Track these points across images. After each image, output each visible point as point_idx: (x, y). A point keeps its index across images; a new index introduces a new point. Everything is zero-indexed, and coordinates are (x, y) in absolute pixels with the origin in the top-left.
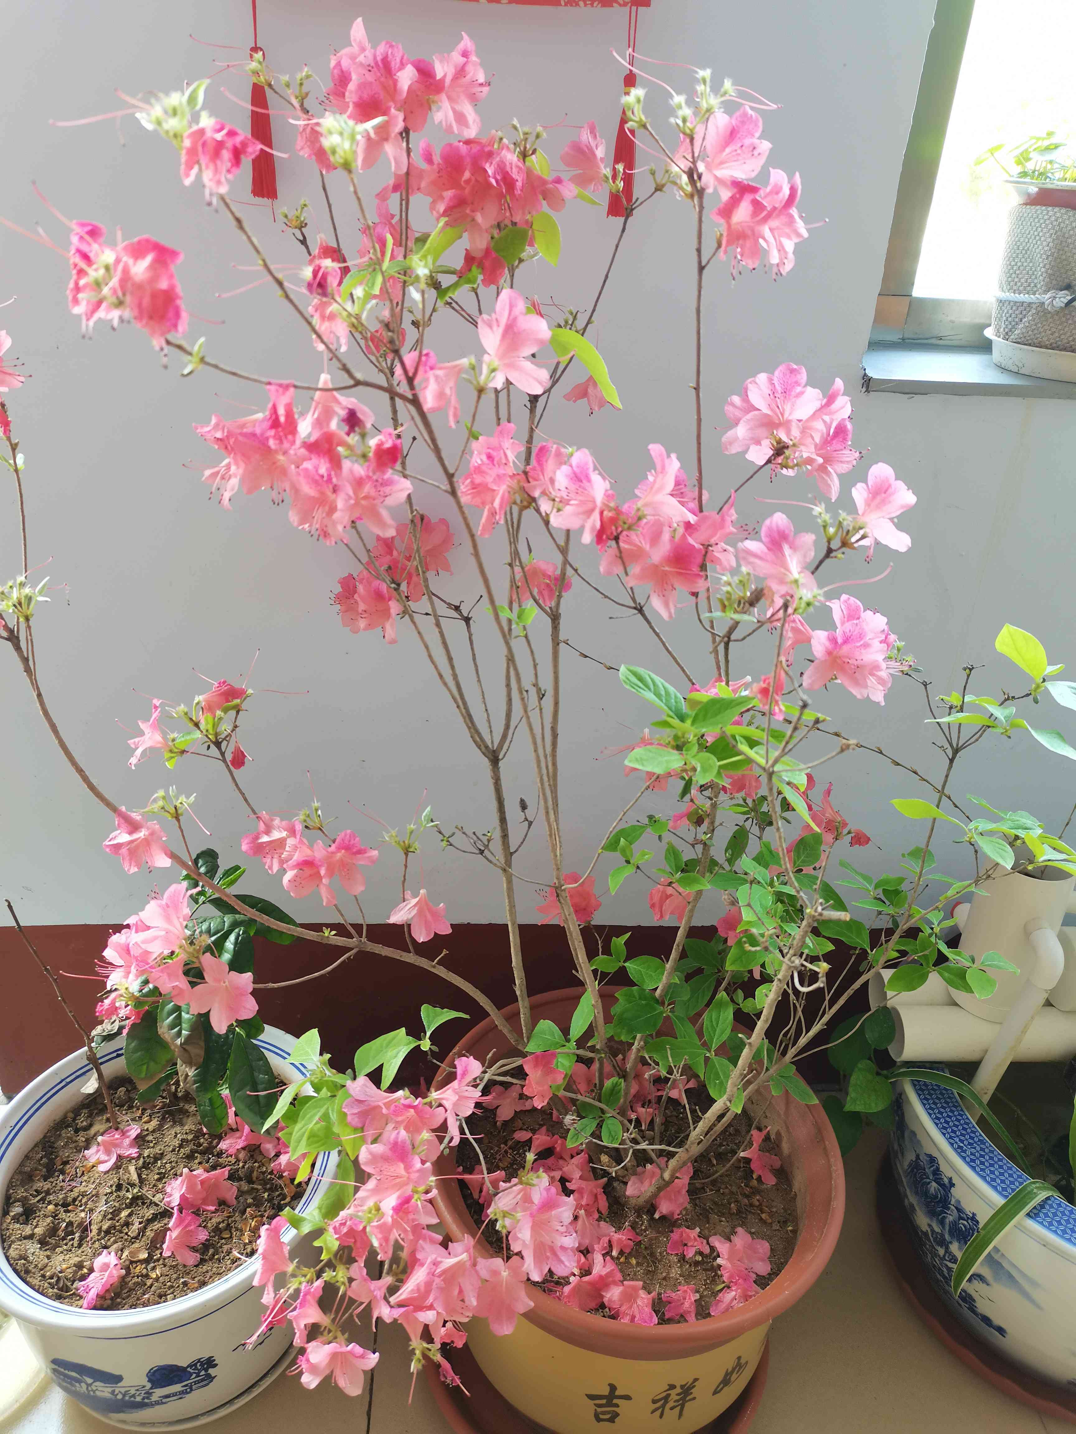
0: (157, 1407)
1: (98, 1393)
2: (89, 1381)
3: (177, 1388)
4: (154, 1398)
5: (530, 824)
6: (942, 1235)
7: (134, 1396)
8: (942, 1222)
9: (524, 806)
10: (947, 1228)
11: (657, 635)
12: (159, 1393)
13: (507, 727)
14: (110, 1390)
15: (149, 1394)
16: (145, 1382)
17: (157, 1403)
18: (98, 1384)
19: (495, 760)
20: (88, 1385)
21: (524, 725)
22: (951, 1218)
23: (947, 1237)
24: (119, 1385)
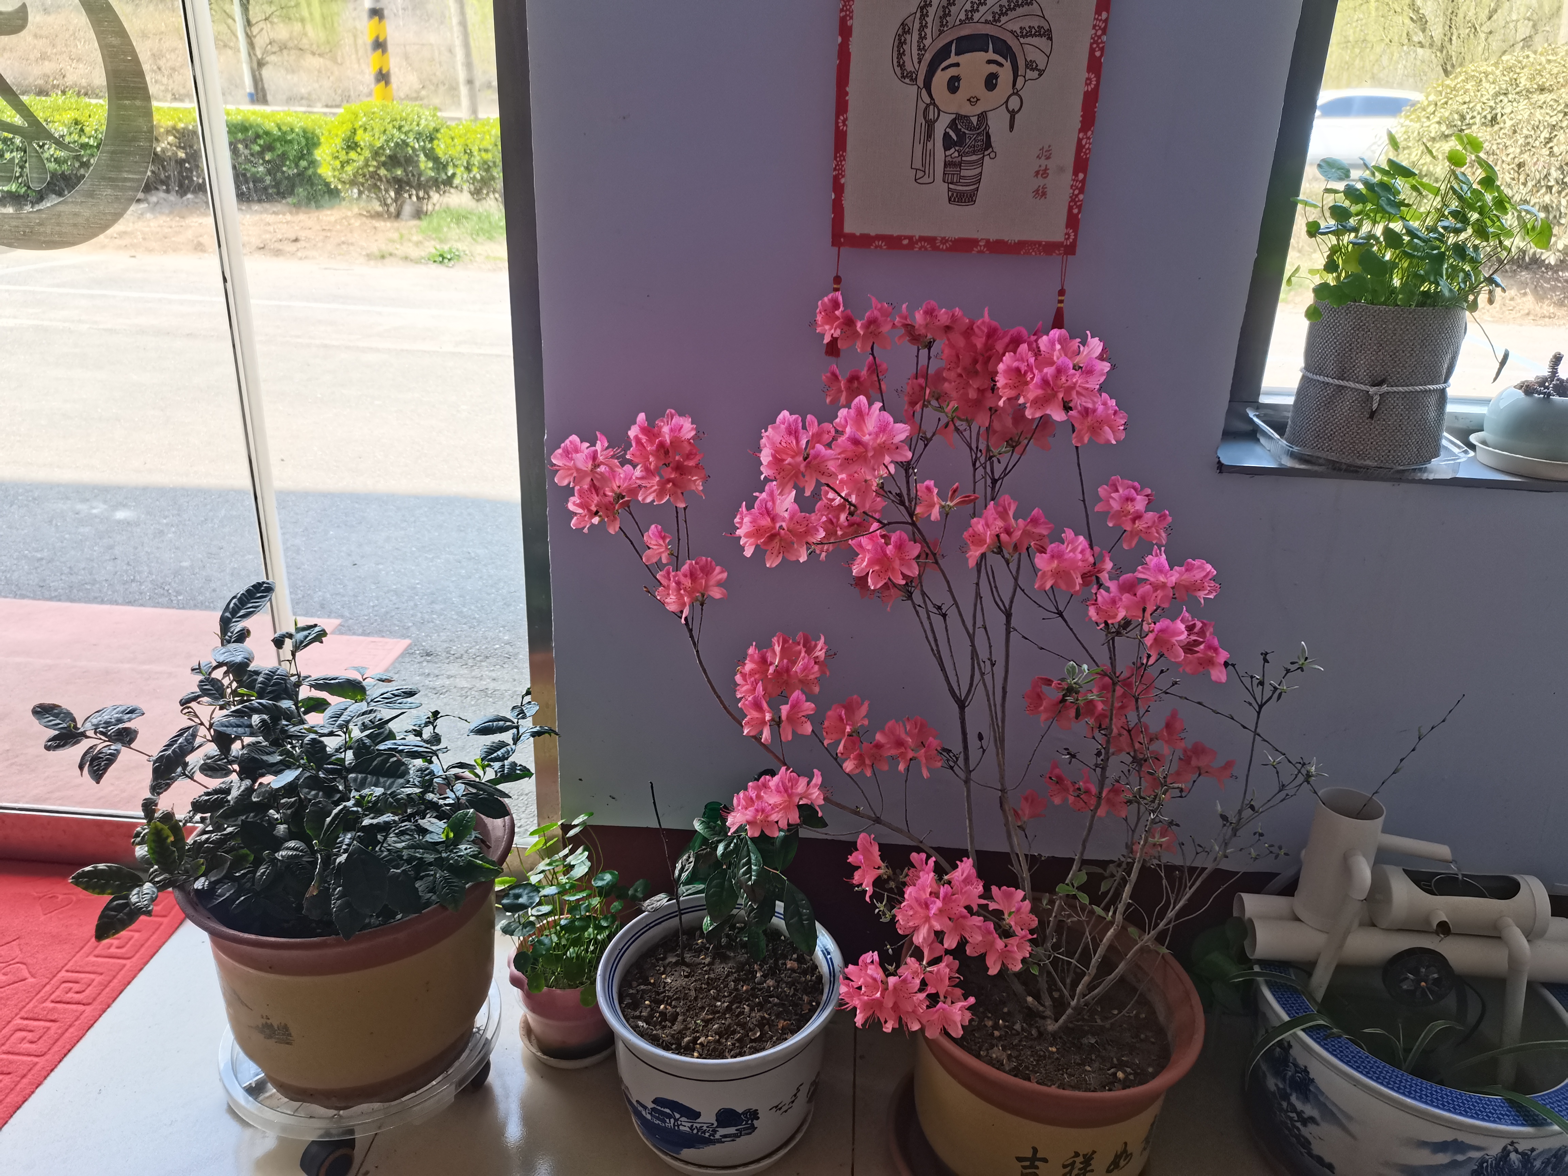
0: (718, 1145)
1: (681, 1128)
2: (677, 1116)
3: (732, 1130)
4: (717, 1136)
5: (984, 751)
6: (1284, 1089)
7: (704, 1132)
8: (1284, 1079)
9: (980, 737)
10: (1288, 1082)
11: (1071, 629)
12: (722, 1131)
13: (971, 685)
14: (689, 1125)
15: (715, 1131)
16: (713, 1120)
17: (719, 1141)
18: (683, 1119)
19: (962, 705)
20: (676, 1120)
21: (981, 684)
22: (1290, 1073)
23: (1288, 1090)
24: (698, 1121)
